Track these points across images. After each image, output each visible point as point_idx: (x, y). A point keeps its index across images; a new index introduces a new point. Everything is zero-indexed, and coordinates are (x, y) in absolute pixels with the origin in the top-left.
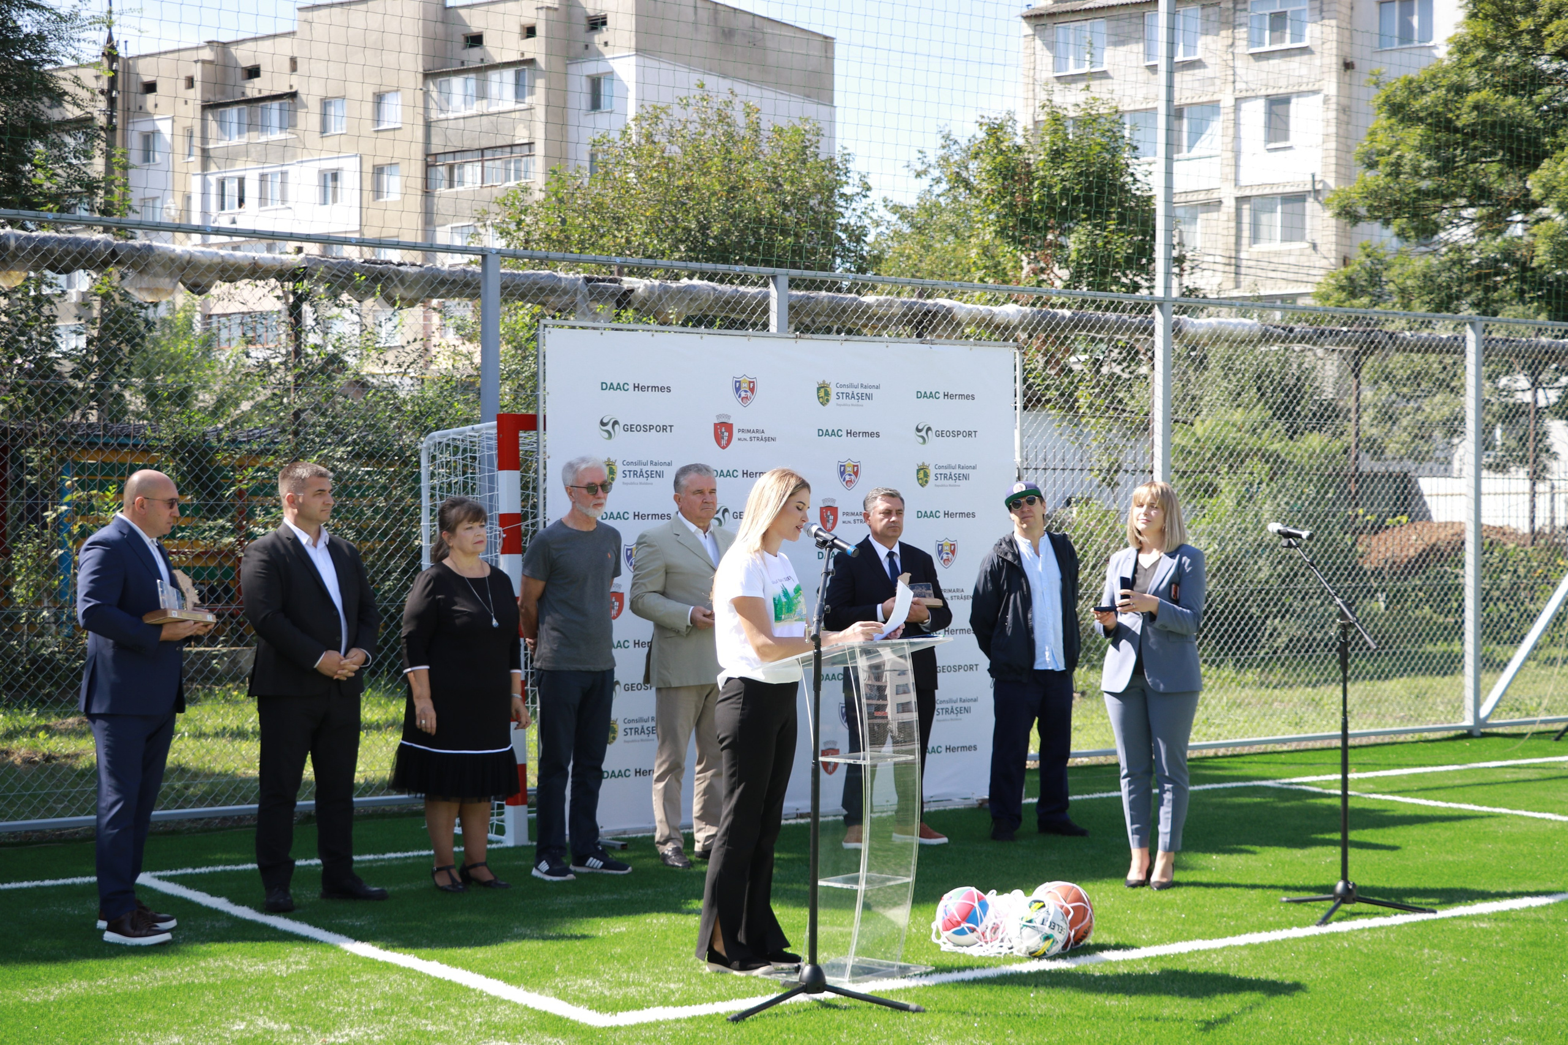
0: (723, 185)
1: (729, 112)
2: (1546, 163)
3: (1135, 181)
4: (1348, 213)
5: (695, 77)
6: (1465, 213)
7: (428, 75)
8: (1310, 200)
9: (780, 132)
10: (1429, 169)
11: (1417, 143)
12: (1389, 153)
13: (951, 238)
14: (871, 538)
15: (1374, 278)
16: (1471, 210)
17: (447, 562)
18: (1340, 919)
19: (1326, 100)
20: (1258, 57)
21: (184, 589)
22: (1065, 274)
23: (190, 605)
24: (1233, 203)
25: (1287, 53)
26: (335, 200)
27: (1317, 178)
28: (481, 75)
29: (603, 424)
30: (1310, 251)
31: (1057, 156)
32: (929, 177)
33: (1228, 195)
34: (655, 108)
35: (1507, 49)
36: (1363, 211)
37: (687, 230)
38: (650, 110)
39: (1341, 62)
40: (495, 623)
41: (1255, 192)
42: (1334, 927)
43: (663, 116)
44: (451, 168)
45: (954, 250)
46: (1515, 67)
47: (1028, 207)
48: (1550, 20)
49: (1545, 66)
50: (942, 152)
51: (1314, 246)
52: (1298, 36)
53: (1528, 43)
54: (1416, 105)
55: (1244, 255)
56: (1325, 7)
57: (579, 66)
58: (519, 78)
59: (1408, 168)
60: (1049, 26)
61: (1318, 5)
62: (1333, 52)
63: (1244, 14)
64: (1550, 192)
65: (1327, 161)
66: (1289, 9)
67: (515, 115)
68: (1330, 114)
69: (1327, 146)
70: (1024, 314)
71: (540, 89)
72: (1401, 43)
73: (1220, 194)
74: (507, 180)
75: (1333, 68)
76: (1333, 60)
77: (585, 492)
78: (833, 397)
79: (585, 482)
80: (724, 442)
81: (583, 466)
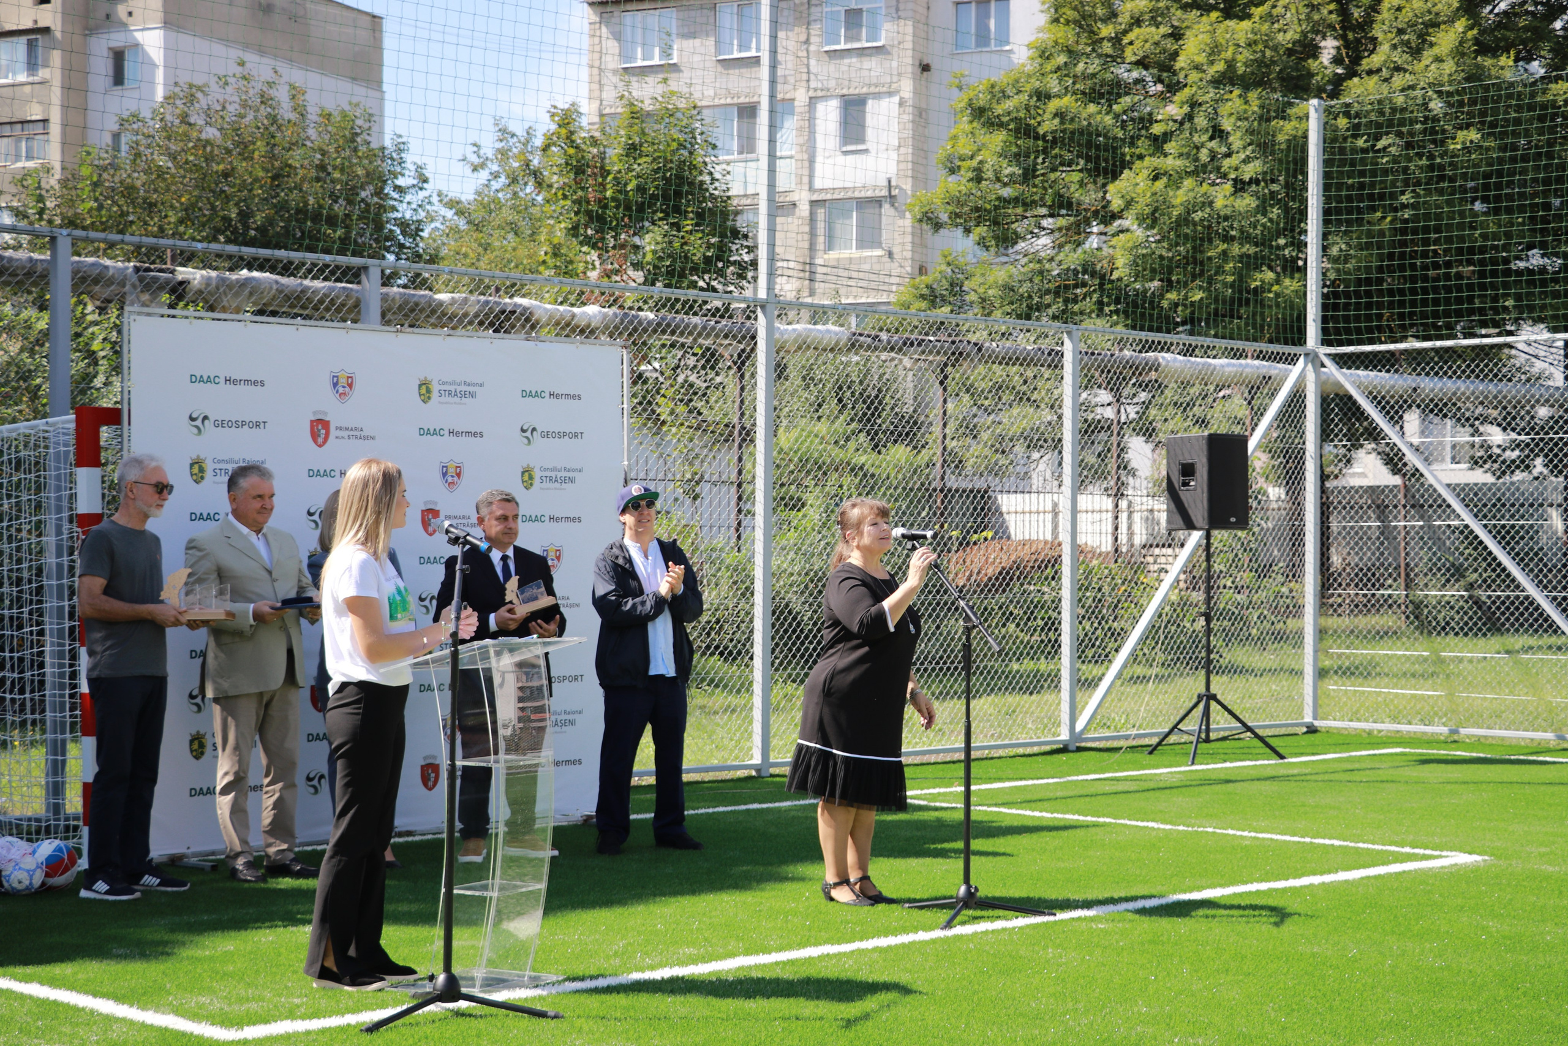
0: (268, 172)
1: (272, 91)
2: (1125, 173)
3: (714, 180)
4: (929, 220)
5: (234, 54)
6: (1045, 223)
8: (886, 206)
9: (326, 114)
10: (1011, 176)
11: (997, 148)
12: (972, 158)
15: (955, 287)
16: (1050, 220)
18: (962, 924)
19: (902, 104)
20: (834, 55)
24: (807, 207)
25: (861, 53)
27: (893, 183)
29: (192, 419)
30: (886, 259)
31: (633, 150)
32: (487, 171)
33: (802, 198)
34: (189, 86)
35: (1088, 56)
36: (944, 218)
38: (185, 86)
39: (917, 64)
41: (829, 196)
42: (959, 930)
43: (200, 95)
46: (1094, 74)
47: (602, 202)
48: (1130, 28)
49: (1125, 75)
50: (500, 144)
51: (890, 254)
52: (874, 35)
53: (1109, 51)
54: (999, 109)
55: (819, 261)
56: (901, 6)
57: (106, 36)
58: (31, 45)
59: (990, 174)
60: (616, 14)
61: (894, 3)
62: (910, 53)
63: (819, 9)
64: (1129, 204)
65: (903, 166)
66: (865, 7)
67: (27, 89)
68: (907, 117)
69: (903, 150)
70: (605, 315)
71: (56, 57)
72: (978, 45)
73: (794, 197)
74: (18, 157)
75: (910, 69)
76: (910, 61)
77: (151, 490)
78: (435, 394)
79: (153, 481)
80: (320, 440)
81: (154, 464)
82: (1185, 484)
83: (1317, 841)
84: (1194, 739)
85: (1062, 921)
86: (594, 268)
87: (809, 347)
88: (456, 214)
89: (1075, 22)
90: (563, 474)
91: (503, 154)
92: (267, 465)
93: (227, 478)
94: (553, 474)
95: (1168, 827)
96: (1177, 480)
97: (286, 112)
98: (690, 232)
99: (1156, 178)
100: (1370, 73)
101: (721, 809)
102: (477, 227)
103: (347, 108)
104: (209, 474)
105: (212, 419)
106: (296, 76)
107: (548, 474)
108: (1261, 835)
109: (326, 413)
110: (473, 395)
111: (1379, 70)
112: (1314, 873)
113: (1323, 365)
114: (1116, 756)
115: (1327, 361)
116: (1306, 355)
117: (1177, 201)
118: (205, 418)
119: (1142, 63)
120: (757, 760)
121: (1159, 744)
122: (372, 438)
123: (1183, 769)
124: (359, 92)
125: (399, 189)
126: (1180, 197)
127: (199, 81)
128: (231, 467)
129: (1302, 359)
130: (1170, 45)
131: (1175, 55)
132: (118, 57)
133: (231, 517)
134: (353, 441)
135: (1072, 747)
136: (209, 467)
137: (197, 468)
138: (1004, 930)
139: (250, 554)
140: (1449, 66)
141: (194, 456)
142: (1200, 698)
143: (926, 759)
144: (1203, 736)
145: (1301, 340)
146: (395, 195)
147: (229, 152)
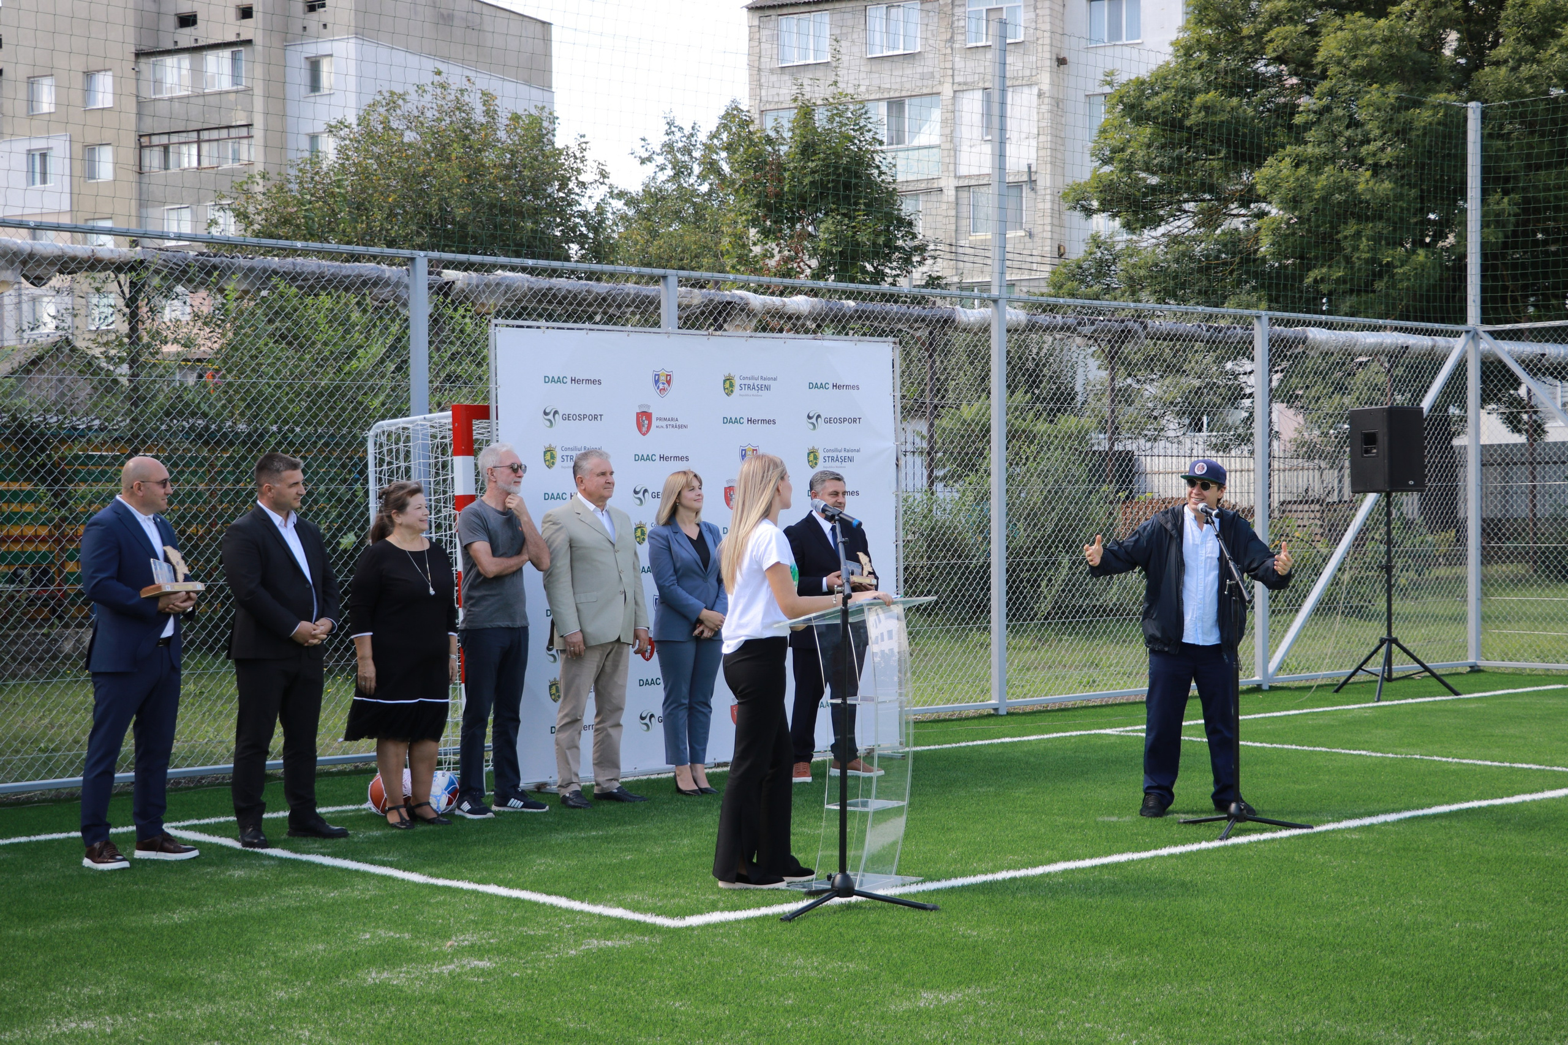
0: (464, 171)
1: (466, 98)
2: (1270, 160)
3: (881, 172)
4: (1082, 206)
5: (430, 64)
6: (1186, 206)
7: (139, 55)
8: (1026, 189)
9: (516, 118)
10: (1162, 164)
11: (1147, 140)
12: (1123, 150)
14: (814, 513)
15: (1107, 265)
16: (1192, 204)
17: (391, 539)
19: (1040, 95)
20: (976, 50)
21: (174, 563)
22: (814, 263)
23: (181, 577)
24: (953, 192)
26: (44, 181)
27: (1033, 169)
28: (197, 56)
30: (1027, 239)
31: (807, 149)
32: (654, 164)
33: (949, 184)
34: (392, 93)
35: (1229, 52)
37: (428, 216)
38: (387, 95)
39: (1054, 57)
40: (432, 592)
41: (972, 182)
43: (400, 102)
44: (166, 148)
45: (681, 235)
47: (779, 195)
48: (1269, 27)
49: (1263, 69)
50: (666, 138)
51: (1031, 235)
53: (1249, 48)
54: (1148, 105)
55: (964, 243)
56: (1039, 5)
57: (298, 48)
58: (235, 56)
59: (1138, 165)
60: (773, 17)
61: (1033, 2)
62: (1047, 48)
63: (962, 9)
64: (1275, 187)
65: (1042, 153)
66: (1005, 6)
67: (232, 97)
68: (1045, 108)
69: (1042, 138)
70: (811, 303)
71: (257, 69)
72: (1110, 39)
73: (942, 183)
74: (224, 159)
75: (1048, 63)
76: (1047, 55)
78: (736, 388)
79: (511, 464)
80: (644, 429)
82: (1368, 451)
83: (1515, 765)
84: (1379, 679)
85: (1320, 833)
86: (773, 256)
88: (624, 204)
89: (1218, 22)
90: (844, 454)
91: (669, 149)
93: (571, 464)
94: (834, 455)
95: (1379, 755)
96: (1360, 447)
97: (478, 115)
98: (862, 222)
99: (1297, 166)
100: (1497, 63)
101: (979, 742)
102: (647, 216)
103: (533, 111)
105: (561, 413)
106: (484, 82)
107: (830, 454)
108: (1464, 761)
109: (649, 407)
110: (768, 388)
111: (1506, 61)
112: (1524, 792)
113: (1482, 339)
114: (1308, 695)
115: (1485, 336)
116: (1468, 332)
117: (1319, 186)
118: (556, 412)
119: (1281, 59)
122: (685, 427)
123: (1371, 705)
124: (536, 94)
125: (582, 185)
126: (1321, 182)
127: (399, 90)
128: (575, 454)
129: (1464, 335)
130: (1308, 43)
131: (1315, 50)
132: (314, 65)
133: (579, 495)
135: (1265, 687)
136: (559, 454)
137: (549, 456)
138: (1273, 840)
139: (596, 528)
141: (547, 445)
142: (1382, 642)
144: (1386, 675)
145: (1462, 320)
146: (577, 190)
147: (428, 154)
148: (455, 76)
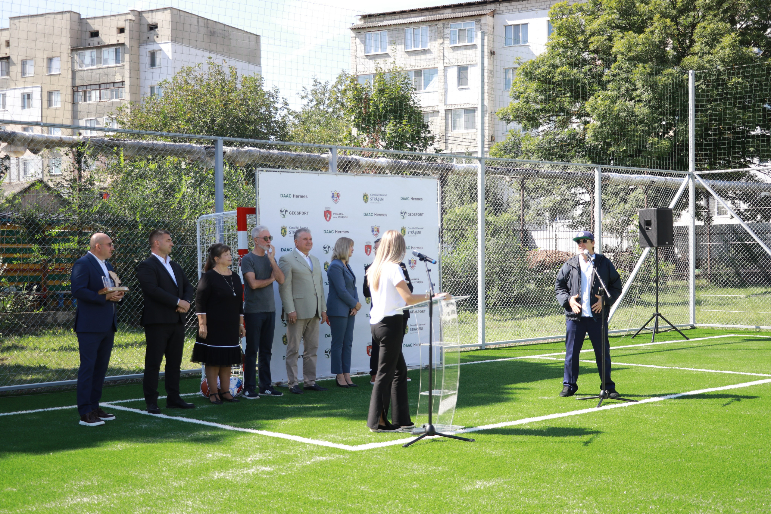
1: (223, 69)
2: (591, 98)
3: (415, 103)
4: (505, 118)
5: (207, 54)
6: (552, 118)
7: (73, 50)
9: (246, 78)
10: (542, 99)
11: (534, 88)
12: (524, 93)
13: (317, 126)
15: (516, 145)
16: (555, 117)
17: (215, 269)
18: (604, 405)
20: (454, 48)
21: (114, 278)
22: (384, 144)
24: (444, 112)
25: (466, 47)
26: (29, 107)
28: (98, 50)
29: (281, 211)
31: (381, 91)
32: (307, 99)
33: (442, 109)
34: (188, 67)
35: (572, 48)
36: (511, 117)
37: (206, 122)
38: (186, 68)
39: (489, 51)
40: (235, 294)
41: (453, 108)
42: (603, 408)
43: (192, 71)
44: (85, 93)
45: (320, 132)
46: (575, 56)
48: (590, 37)
50: (313, 87)
52: (471, 39)
53: (582, 46)
54: (536, 72)
55: (449, 135)
56: (482, 28)
57: (145, 47)
58: (116, 52)
59: (532, 99)
60: (362, 33)
61: (479, 26)
62: (486, 47)
63: (448, 30)
66: (467, 28)
67: (115, 69)
70: (388, 162)
71: (127, 57)
72: (514, 43)
73: (439, 108)
74: (112, 98)
75: (486, 54)
76: (486, 50)
77: (263, 240)
78: (369, 200)
79: (263, 236)
80: (328, 219)
81: (262, 230)
82: (647, 229)
85: (642, 404)
87: (469, 173)
88: (295, 117)
89: (567, 35)
90: (416, 230)
91: (315, 92)
92: (309, 228)
93: (293, 234)
94: (412, 230)
96: (644, 227)
97: (228, 77)
98: (406, 125)
100: (693, 54)
102: (304, 122)
104: (288, 233)
105: (289, 211)
106: (233, 62)
107: (411, 230)
109: (330, 208)
110: (383, 199)
111: (697, 53)
113: (696, 178)
115: (697, 177)
116: (689, 175)
118: (286, 211)
119: (596, 51)
120: (480, 342)
121: (637, 334)
122: (347, 217)
123: (650, 344)
124: (254, 68)
127: (192, 66)
128: (295, 230)
129: (687, 176)
130: (608, 43)
132: (153, 55)
133: (296, 249)
134: (340, 219)
136: (288, 230)
137: (284, 231)
138: (622, 407)
139: (304, 264)
140: (727, 51)
141: (282, 226)
142: (654, 315)
143: (538, 342)
145: (687, 169)
146: (274, 111)
148: (218, 59)
